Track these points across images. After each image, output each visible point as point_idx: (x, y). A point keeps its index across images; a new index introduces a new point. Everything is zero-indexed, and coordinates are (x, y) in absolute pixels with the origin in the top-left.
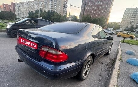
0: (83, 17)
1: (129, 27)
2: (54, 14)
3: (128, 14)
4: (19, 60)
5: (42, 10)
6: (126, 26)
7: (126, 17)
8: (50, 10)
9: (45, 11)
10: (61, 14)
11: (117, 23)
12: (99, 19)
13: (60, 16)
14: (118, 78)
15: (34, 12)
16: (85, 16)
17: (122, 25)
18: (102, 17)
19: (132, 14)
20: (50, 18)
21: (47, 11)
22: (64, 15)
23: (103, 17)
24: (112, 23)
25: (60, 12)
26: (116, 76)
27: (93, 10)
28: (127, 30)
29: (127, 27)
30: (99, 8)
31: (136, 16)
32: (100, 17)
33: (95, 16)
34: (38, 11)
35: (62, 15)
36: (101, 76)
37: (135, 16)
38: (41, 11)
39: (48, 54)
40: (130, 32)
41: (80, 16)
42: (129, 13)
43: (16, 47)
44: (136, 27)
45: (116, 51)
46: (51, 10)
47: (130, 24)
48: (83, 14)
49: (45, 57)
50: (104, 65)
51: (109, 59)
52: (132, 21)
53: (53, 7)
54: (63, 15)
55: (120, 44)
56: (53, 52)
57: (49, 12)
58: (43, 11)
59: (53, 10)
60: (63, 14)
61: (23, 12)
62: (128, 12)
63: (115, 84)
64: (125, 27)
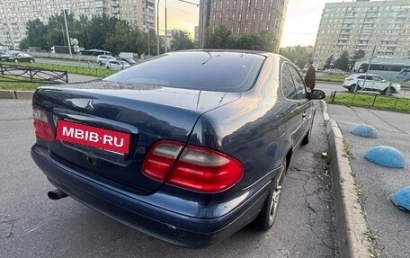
0: (207, 34)
1: (336, 58)
2: (116, 27)
3: (331, 21)
4: (52, 195)
5: (72, 15)
6: (329, 57)
7: (326, 30)
8: (101, 12)
9: (83, 18)
10: (137, 28)
11: (304, 48)
12: (255, 38)
13: (136, 34)
14: (363, 209)
15: (46, 22)
16: (213, 28)
17: (317, 52)
18: (263, 33)
19: (341, 21)
20: (104, 42)
21: (90, 18)
22: (147, 31)
23: (266, 32)
24: (289, 49)
25: (133, 19)
26: (355, 205)
27: (234, 11)
28: (333, 67)
29: (332, 57)
30: (253, 4)
31: (354, 26)
32: (257, 33)
33: (242, 30)
34: (60, 19)
35: (141, 28)
36: (309, 207)
37: (349, 25)
38: (70, 18)
39: (180, 169)
40: (340, 71)
41: (199, 30)
42: (334, 18)
43: (33, 148)
44: (355, 57)
45: (322, 131)
46: (104, 15)
47: (337, 48)
48: (208, 24)
49: (167, 179)
50: (307, 174)
51: (312, 154)
52: (344, 41)
53: (108, 6)
54: (143, 28)
55: (325, 108)
56: (200, 159)
57: (96, 21)
58: (77, 18)
59: (110, 14)
60: (145, 26)
61: (5, 24)
62: (332, 15)
63: (363, 228)
64: (326, 59)
